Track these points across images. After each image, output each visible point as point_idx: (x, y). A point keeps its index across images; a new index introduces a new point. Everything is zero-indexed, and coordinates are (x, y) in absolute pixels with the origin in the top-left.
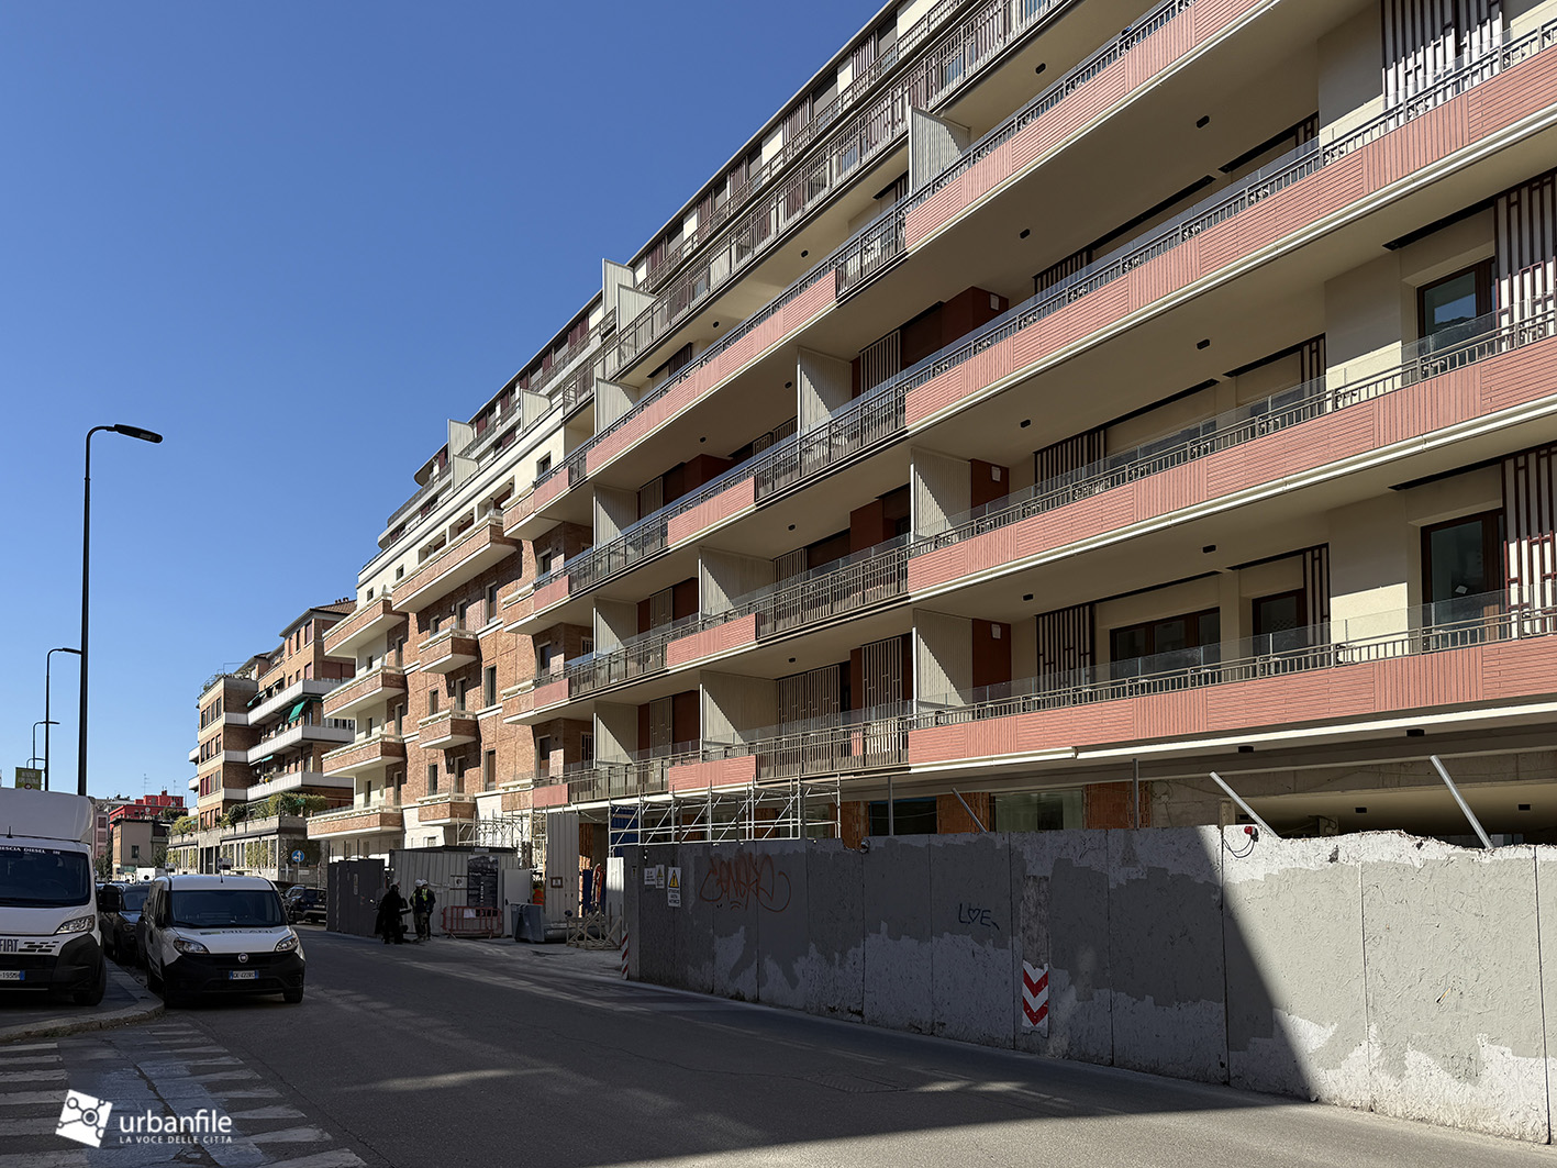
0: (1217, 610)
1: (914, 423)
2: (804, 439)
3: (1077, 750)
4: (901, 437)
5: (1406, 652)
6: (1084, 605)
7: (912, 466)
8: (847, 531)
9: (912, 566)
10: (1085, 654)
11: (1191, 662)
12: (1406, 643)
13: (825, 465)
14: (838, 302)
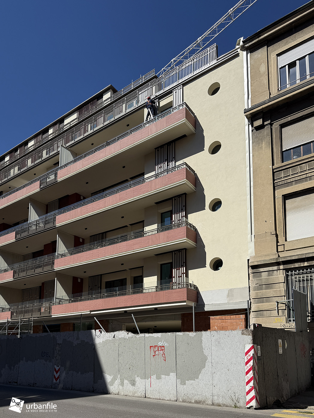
0: (126, 279)
1: (58, 225)
2: (30, 223)
3: (91, 311)
4: (55, 228)
5: (155, 291)
6: (99, 275)
7: (57, 235)
8: (42, 250)
9: (56, 261)
10: (99, 287)
11: (115, 291)
12: (155, 289)
13: (35, 232)
14: (40, 189)
